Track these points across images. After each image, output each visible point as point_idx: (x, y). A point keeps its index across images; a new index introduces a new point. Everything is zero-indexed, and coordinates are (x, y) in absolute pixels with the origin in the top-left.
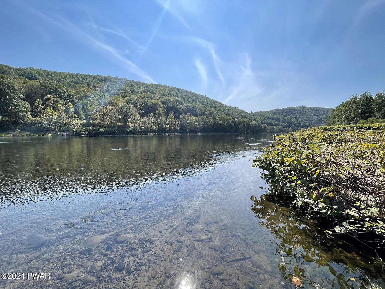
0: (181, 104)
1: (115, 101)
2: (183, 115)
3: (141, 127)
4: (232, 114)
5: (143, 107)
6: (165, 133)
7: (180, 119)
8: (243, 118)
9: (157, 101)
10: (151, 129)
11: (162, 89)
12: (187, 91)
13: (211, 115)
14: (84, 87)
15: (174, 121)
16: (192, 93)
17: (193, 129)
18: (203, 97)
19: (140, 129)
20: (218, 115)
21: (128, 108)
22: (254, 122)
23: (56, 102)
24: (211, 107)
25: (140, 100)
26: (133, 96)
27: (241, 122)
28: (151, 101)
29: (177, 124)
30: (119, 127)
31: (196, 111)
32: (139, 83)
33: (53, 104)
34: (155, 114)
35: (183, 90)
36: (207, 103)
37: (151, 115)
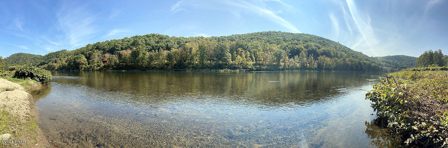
0: (319, 48)
1: (273, 48)
2: (320, 56)
3: (289, 65)
4: (358, 57)
5: (291, 51)
6: (306, 70)
7: (318, 60)
8: (366, 60)
9: (301, 46)
10: (296, 67)
11: (305, 37)
12: (324, 39)
13: (342, 57)
14: (255, 41)
15: (313, 61)
16: (328, 40)
17: (328, 68)
18: (336, 43)
19: (288, 67)
20: (348, 57)
21: (281, 53)
22: (374, 64)
23: (242, 52)
24: (342, 51)
25: (289, 46)
26: (284, 43)
27: (365, 64)
28: (297, 46)
29: (315, 63)
30: (274, 65)
31: (330, 54)
32: (289, 34)
33: (240, 53)
34: (299, 56)
35: (321, 37)
36: (339, 48)
37: (296, 57)
